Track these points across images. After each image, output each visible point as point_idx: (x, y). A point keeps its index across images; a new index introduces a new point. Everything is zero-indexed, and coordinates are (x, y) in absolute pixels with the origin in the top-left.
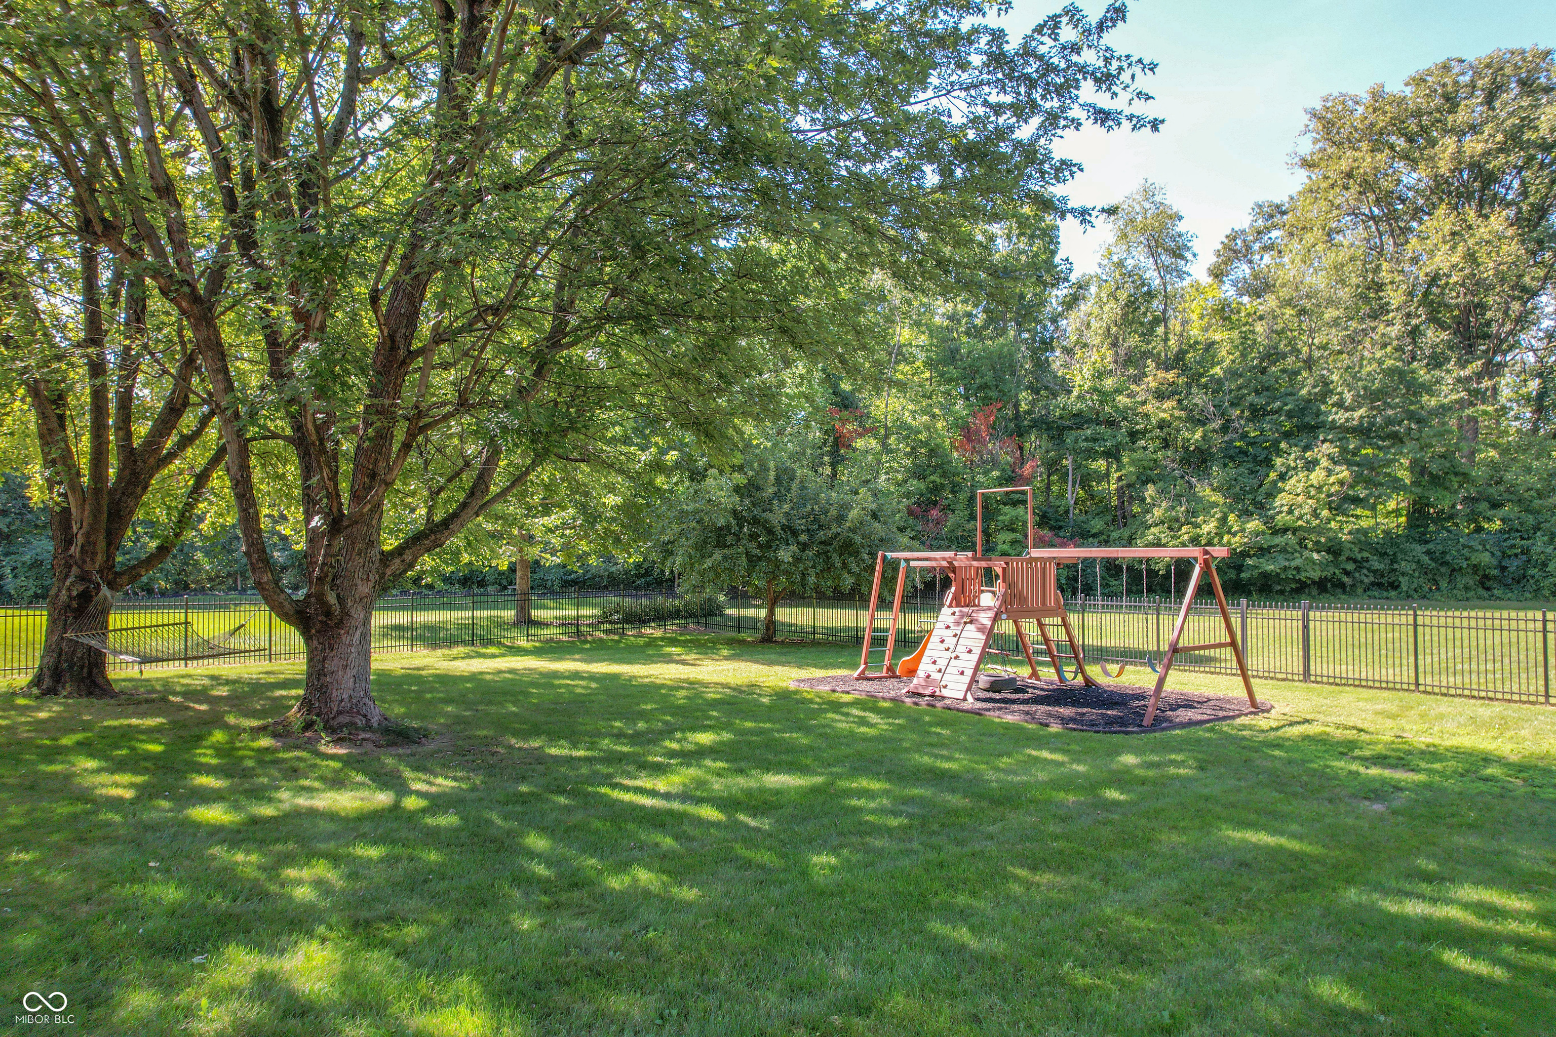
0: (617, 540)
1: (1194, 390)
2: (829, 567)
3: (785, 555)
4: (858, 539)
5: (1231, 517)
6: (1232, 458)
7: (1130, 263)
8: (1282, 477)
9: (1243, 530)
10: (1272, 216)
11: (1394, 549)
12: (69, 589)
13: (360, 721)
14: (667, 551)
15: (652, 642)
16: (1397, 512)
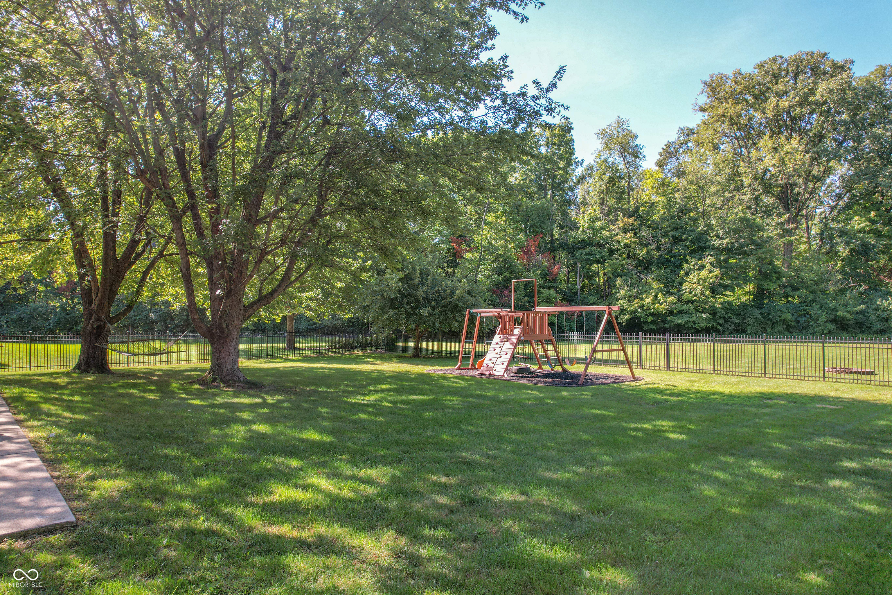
0: (340, 306)
1: (643, 228)
2: (446, 318)
3: (424, 312)
4: (460, 304)
5: (660, 295)
6: (662, 264)
7: (610, 160)
8: (687, 274)
9: (666, 302)
10: (688, 135)
11: (745, 312)
12: (92, 325)
13: (236, 379)
14: (365, 310)
15: (358, 357)
16: (749, 293)
